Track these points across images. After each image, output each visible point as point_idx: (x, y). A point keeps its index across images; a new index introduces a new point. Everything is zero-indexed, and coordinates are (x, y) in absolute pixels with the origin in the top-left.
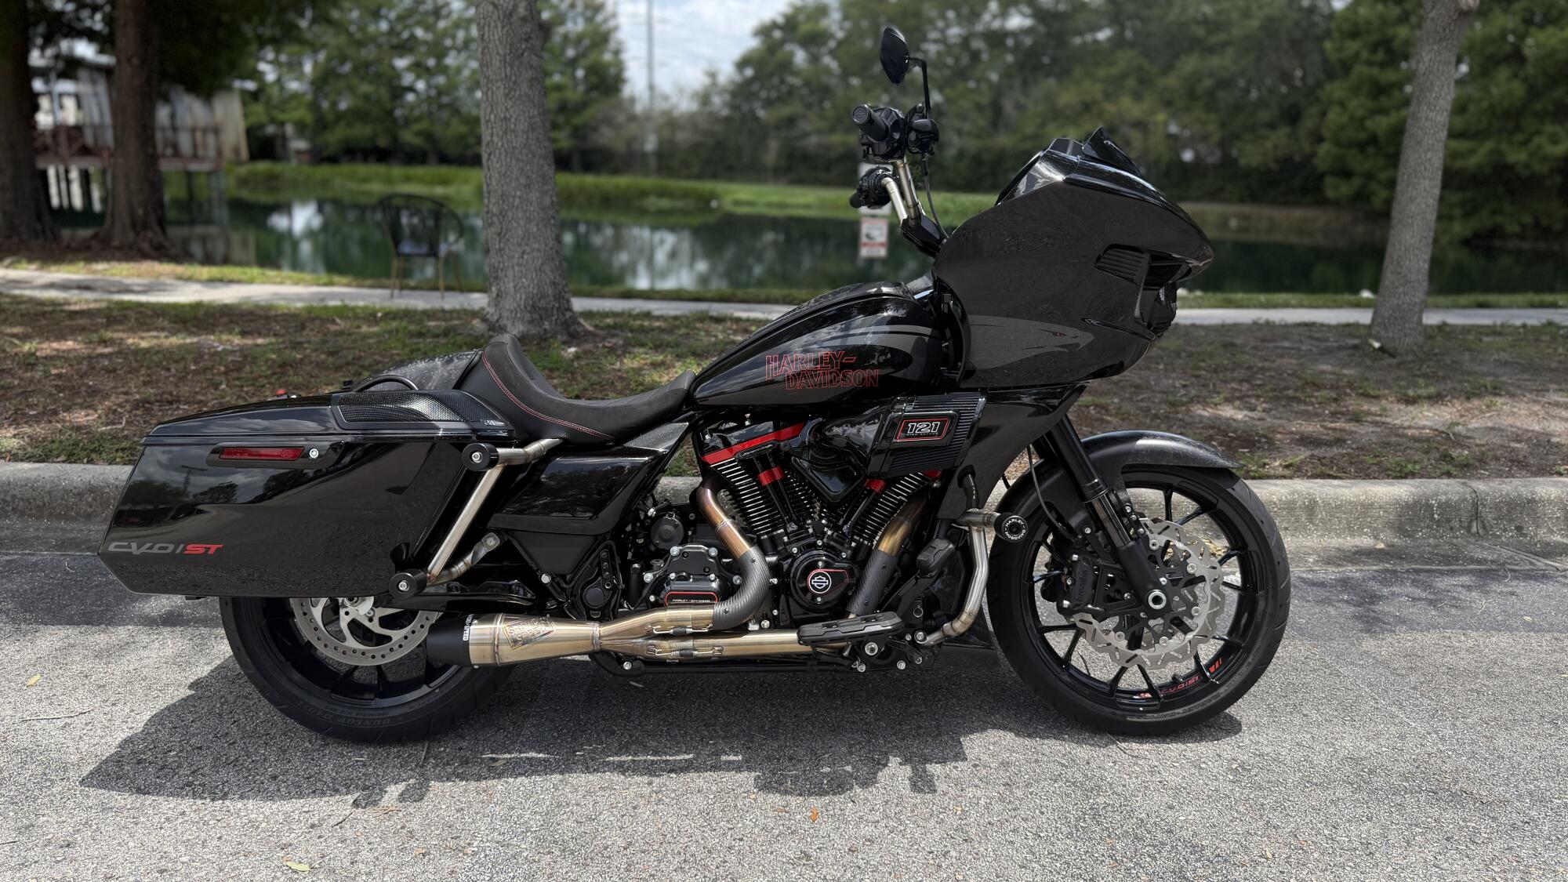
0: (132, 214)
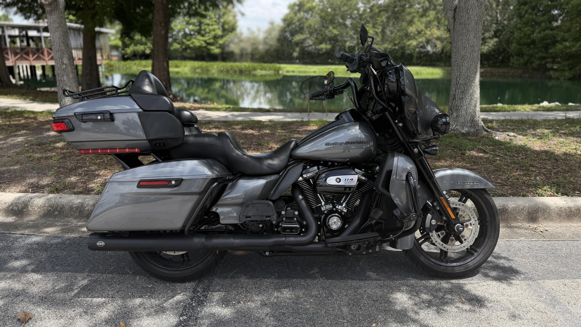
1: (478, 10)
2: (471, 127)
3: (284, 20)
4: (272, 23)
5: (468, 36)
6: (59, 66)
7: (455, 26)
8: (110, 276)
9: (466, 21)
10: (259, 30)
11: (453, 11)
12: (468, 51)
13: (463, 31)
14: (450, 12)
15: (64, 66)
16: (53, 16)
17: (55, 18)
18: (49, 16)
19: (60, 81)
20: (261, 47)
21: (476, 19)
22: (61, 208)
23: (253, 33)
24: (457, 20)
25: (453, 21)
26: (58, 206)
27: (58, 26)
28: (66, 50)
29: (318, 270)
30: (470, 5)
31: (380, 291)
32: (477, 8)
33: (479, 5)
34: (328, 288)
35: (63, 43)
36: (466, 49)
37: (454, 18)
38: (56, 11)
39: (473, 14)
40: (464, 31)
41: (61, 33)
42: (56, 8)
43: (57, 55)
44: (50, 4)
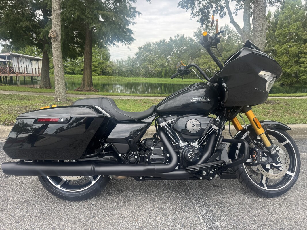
0: (88, 83)
1: (263, 45)
10: (123, 60)
17: (56, 45)
20: (124, 69)
27: (57, 48)
28: (60, 61)
35: (59, 57)
38: (57, 41)
39: (260, 46)
41: (59, 52)
43: (56, 63)
44: (54, 38)
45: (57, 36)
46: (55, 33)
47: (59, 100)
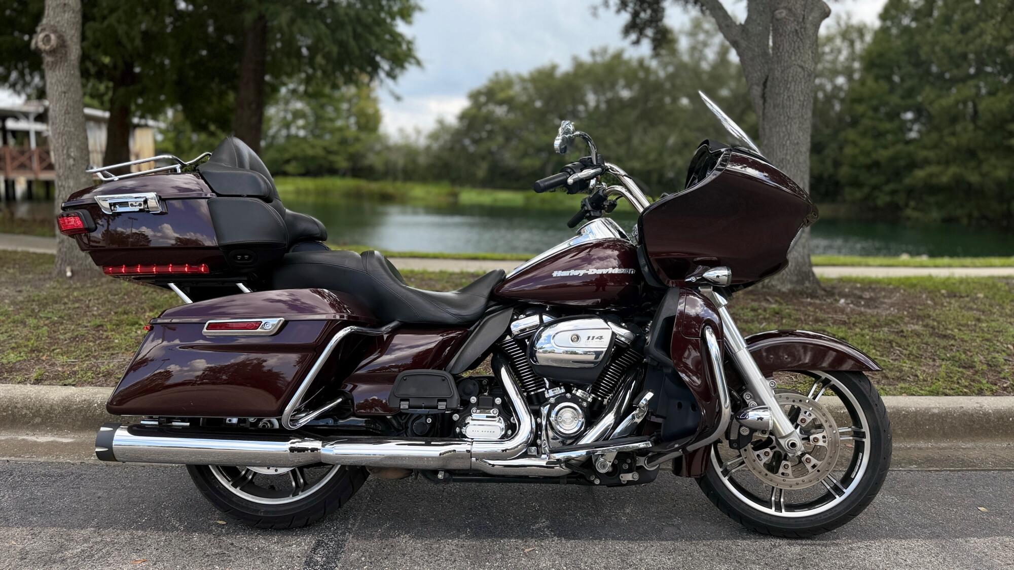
1: (805, 83)
2: (797, 282)
3: (463, 117)
4: (441, 122)
5: (789, 127)
6: (61, 161)
7: (766, 111)
8: (140, 533)
9: (785, 102)
10: (418, 132)
11: (762, 86)
12: (789, 152)
13: (779, 118)
14: (755, 87)
15: (71, 161)
16: (57, 73)
17: (61, 76)
18: (50, 72)
19: (62, 189)
20: (422, 160)
21: (802, 99)
22: (48, 412)
23: (407, 137)
24: (768, 100)
25: (761, 102)
26: (41, 406)
27: (65, 90)
28: (77, 133)
29: (547, 523)
30: (790, 75)
31: (669, 559)
32: (803, 81)
33: (806, 76)
34: (569, 554)
35: (73, 120)
36: (785, 148)
37: (764, 97)
38: (62, 64)
39: (796, 89)
40: (782, 117)
41: (71, 103)
42: (63, 59)
43: (60, 140)
44: (53, 52)
45: (62, 44)
46: (53, 37)
47: (72, 271)
